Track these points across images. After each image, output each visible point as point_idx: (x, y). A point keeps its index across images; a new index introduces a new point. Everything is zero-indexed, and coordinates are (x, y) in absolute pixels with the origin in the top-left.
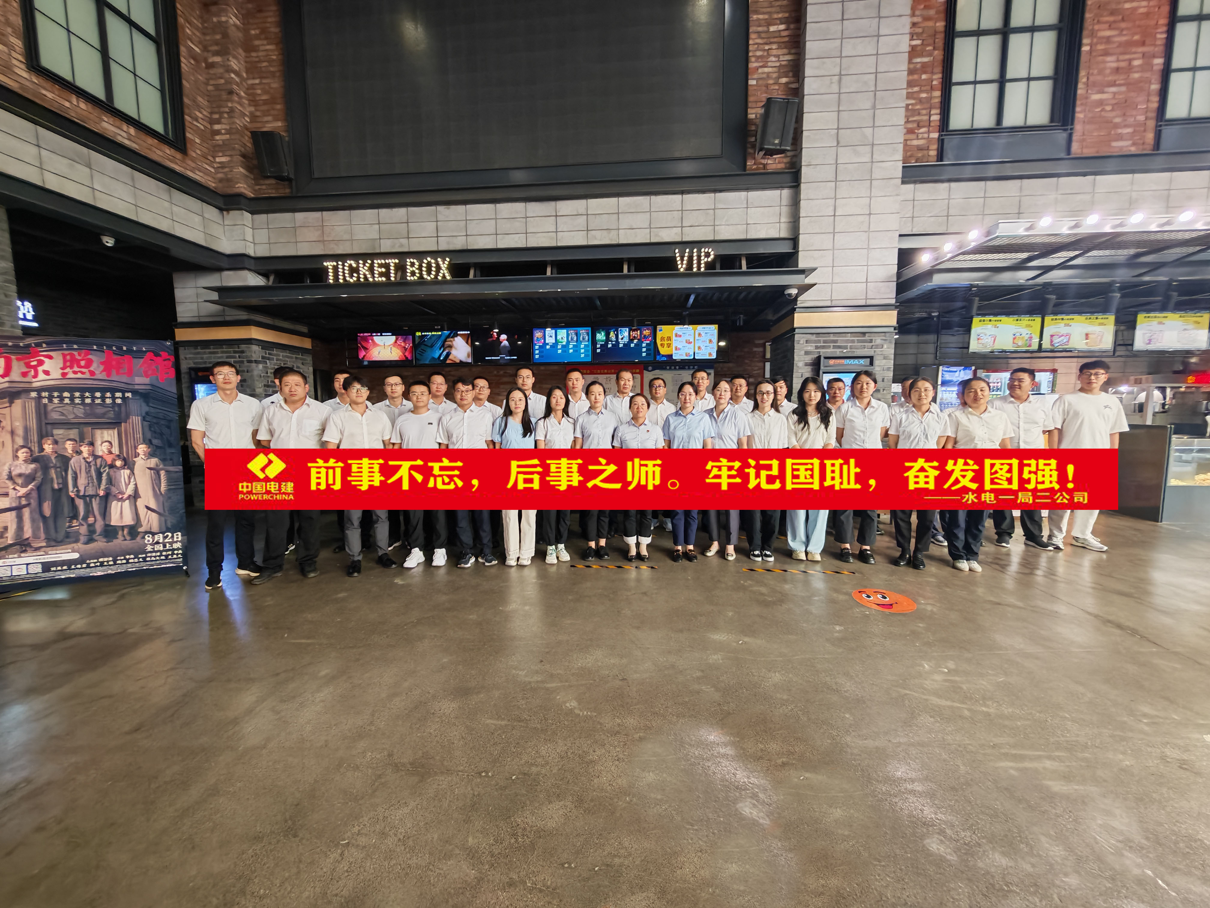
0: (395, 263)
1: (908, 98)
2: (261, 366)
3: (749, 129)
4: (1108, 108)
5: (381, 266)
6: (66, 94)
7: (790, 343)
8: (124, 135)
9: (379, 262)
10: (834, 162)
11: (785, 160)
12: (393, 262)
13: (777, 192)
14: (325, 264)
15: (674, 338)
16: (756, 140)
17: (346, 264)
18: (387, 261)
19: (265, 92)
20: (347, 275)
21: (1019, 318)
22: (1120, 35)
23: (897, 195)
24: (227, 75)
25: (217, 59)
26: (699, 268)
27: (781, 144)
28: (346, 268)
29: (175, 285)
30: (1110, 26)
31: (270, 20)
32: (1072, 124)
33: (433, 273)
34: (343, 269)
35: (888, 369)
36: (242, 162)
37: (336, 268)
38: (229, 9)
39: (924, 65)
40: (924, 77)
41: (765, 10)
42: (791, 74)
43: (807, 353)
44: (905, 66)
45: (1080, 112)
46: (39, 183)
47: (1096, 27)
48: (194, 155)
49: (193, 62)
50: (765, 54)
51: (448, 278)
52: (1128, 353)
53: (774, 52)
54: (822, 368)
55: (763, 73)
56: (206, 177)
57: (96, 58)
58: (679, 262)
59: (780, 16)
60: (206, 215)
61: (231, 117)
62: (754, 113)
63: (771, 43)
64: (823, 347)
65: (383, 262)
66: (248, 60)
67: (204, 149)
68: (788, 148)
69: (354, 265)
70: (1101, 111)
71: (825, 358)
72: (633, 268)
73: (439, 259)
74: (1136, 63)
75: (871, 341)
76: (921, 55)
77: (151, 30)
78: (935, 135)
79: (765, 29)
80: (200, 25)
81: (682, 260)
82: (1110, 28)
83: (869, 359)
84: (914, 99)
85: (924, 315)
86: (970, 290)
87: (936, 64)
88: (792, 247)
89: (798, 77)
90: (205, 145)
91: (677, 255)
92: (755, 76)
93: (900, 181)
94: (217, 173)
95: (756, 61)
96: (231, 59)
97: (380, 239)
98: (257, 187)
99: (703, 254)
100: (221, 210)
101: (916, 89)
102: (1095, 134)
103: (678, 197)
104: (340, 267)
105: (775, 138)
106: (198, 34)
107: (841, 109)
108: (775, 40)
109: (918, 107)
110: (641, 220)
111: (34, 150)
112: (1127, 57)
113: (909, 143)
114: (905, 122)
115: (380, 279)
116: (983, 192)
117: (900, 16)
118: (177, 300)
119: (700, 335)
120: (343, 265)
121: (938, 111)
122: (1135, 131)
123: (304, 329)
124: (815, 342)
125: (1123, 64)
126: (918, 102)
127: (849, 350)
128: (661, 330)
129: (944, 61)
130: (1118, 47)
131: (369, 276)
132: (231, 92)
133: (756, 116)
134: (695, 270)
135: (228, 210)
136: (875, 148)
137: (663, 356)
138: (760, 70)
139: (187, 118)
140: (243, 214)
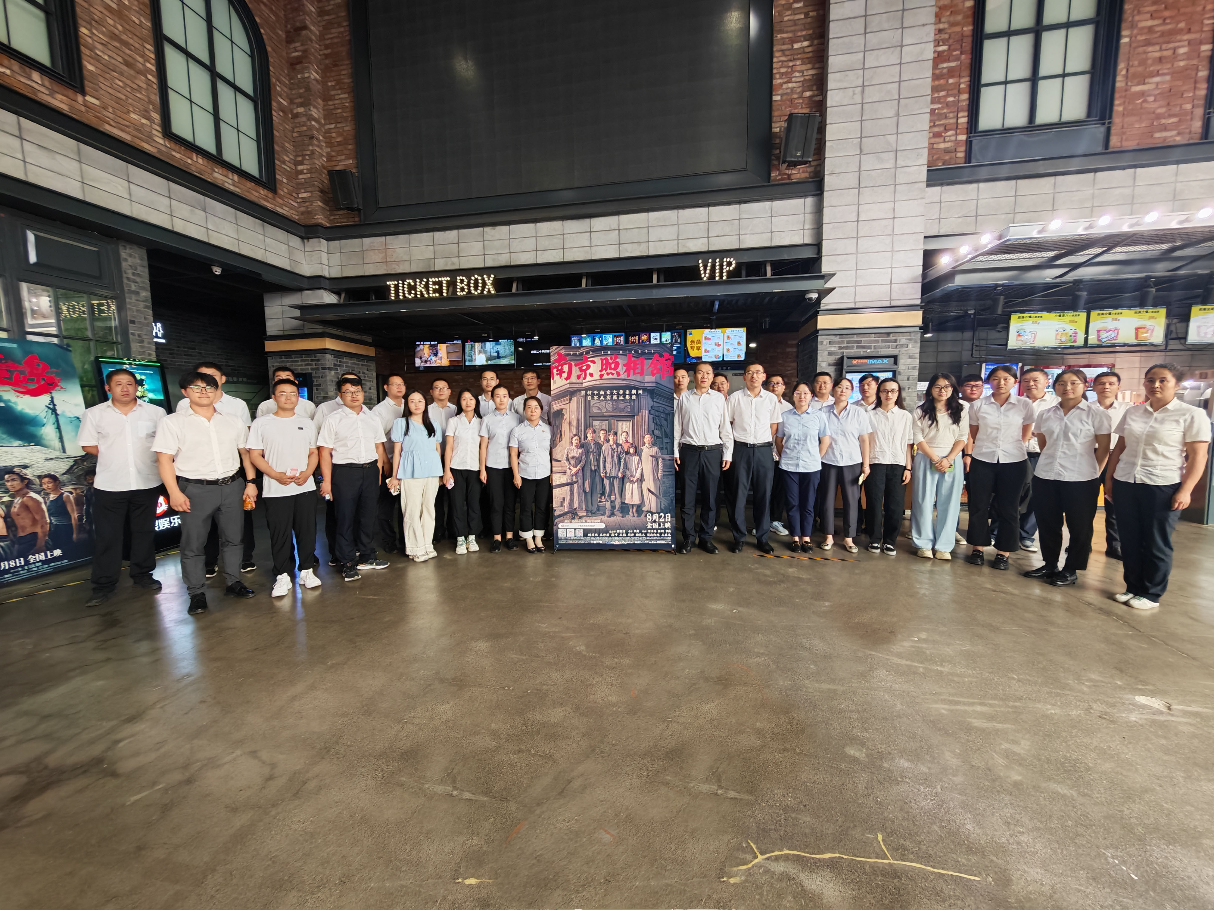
0: (447, 281)
1: (932, 103)
2: (333, 372)
3: (773, 142)
4: (1151, 99)
5: (434, 283)
6: (188, 153)
7: (814, 344)
8: (230, 181)
9: (434, 280)
10: (857, 170)
11: (809, 170)
12: (445, 280)
13: (801, 201)
14: (388, 283)
15: (704, 341)
16: (780, 152)
17: (406, 283)
18: (440, 279)
19: (340, 134)
20: (406, 292)
21: (1062, 314)
22: (1164, 23)
23: (923, 198)
24: (308, 123)
25: (301, 110)
26: (721, 276)
27: (802, 156)
28: (406, 286)
29: (265, 304)
30: (1151, 15)
31: (343, 72)
32: (1110, 117)
33: (480, 288)
34: (403, 287)
35: (914, 368)
36: (320, 196)
37: (397, 287)
38: (311, 67)
39: (951, 71)
40: (951, 81)
41: (789, 29)
42: (815, 88)
43: (830, 354)
44: (929, 74)
45: (1119, 105)
46: (170, 228)
47: (1137, 18)
48: (282, 193)
49: (281, 114)
50: (790, 70)
51: (493, 292)
52: (1181, 347)
53: (799, 68)
54: (845, 367)
55: (787, 89)
56: (291, 211)
57: (210, 120)
58: (702, 272)
59: (804, 33)
60: (290, 244)
61: (311, 159)
62: (778, 127)
63: (795, 60)
64: (847, 348)
65: (437, 280)
66: (326, 108)
67: (290, 188)
68: (810, 159)
69: (412, 284)
70: (1143, 102)
71: (848, 358)
72: (662, 278)
73: (485, 276)
74: (1182, 51)
75: (896, 341)
76: (948, 61)
77: (249, 90)
78: (963, 137)
79: (789, 47)
80: (287, 82)
81: (705, 269)
82: (1152, 17)
83: (893, 359)
84: (940, 103)
85: (961, 313)
86: (995, 289)
87: (963, 68)
88: (816, 251)
89: (822, 89)
90: (291, 184)
91: (701, 265)
92: (780, 92)
93: (925, 184)
94: (298, 208)
95: (781, 78)
96: (312, 108)
97: (434, 258)
98: (332, 217)
99: (725, 263)
100: (302, 238)
101: (942, 94)
102: (1137, 126)
103: (704, 210)
104: (401, 285)
105: (797, 151)
106: (285, 89)
107: (863, 118)
108: (799, 56)
109: (945, 111)
110: (669, 233)
111: (166, 201)
112: (1171, 45)
113: (935, 146)
114: (930, 127)
115: (434, 295)
116: (1014, 190)
117: (924, 25)
118: (267, 316)
119: (728, 337)
120: (403, 284)
121: (966, 114)
122: (1180, 121)
123: (369, 339)
124: (839, 343)
125: (1168, 53)
126: (945, 106)
127: (873, 350)
128: (691, 334)
129: (971, 64)
130: (1159, 37)
131: (425, 293)
132: (312, 137)
133: (780, 129)
134: (717, 278)
135: (308, 239)
136: (899, 154)
137: (693, 358)
138: (784, 86)
139: (277, 162)
140: (320, 242)
